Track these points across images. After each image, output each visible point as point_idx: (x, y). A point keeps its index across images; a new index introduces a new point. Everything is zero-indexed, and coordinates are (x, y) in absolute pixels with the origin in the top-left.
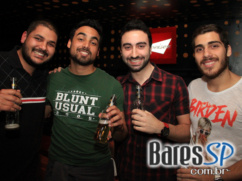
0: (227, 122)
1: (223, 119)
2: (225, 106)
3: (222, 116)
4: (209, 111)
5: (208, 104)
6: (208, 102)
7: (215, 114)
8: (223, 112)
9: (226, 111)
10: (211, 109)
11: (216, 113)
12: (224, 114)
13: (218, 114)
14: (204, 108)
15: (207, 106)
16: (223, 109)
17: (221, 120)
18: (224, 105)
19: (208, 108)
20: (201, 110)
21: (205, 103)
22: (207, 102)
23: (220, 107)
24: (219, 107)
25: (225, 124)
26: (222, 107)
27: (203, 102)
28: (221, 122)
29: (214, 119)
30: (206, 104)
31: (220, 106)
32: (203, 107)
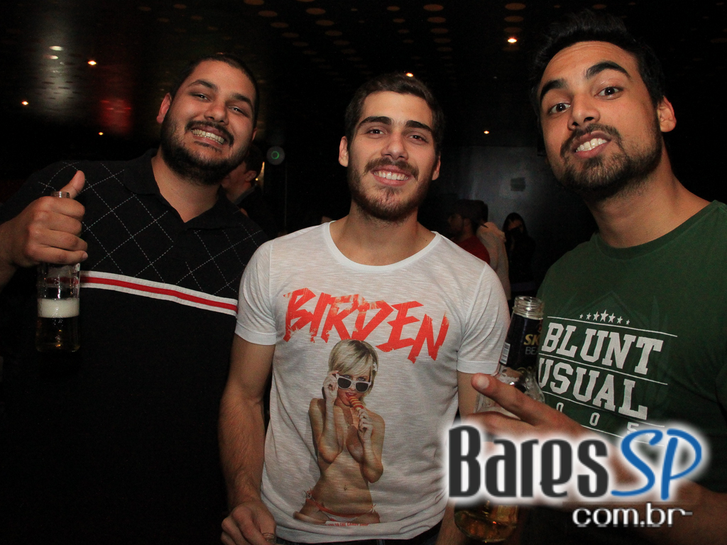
0: (425, 346)
1: (414, 338)
2: (416, 304)
3: (410, 332)
4: (367, 321)
5: (360, 302)
6: (357, 296)
7: (391, 328)
8: (413, 320)
9: (421, 318)
10: (371, 314)
11: (390, 323)
12: (418, 325)
13: (397, 326)
14: (345, 314)
15: (355, 306)
16: (411, 313)
17: (408, 342)
18: (412, 300)
19: (360, 310)
20: (336, 320)
21: (345, 300)
22: (352, 294)
23: (403, 308)
24: (396, 306)
25: (421, 352)
26: (410, 307)
27: (336, 295)
28: (410, 348)
29: (386, 341)
30: (351, 300)
31: (401, 304)
32: (340, 311)
